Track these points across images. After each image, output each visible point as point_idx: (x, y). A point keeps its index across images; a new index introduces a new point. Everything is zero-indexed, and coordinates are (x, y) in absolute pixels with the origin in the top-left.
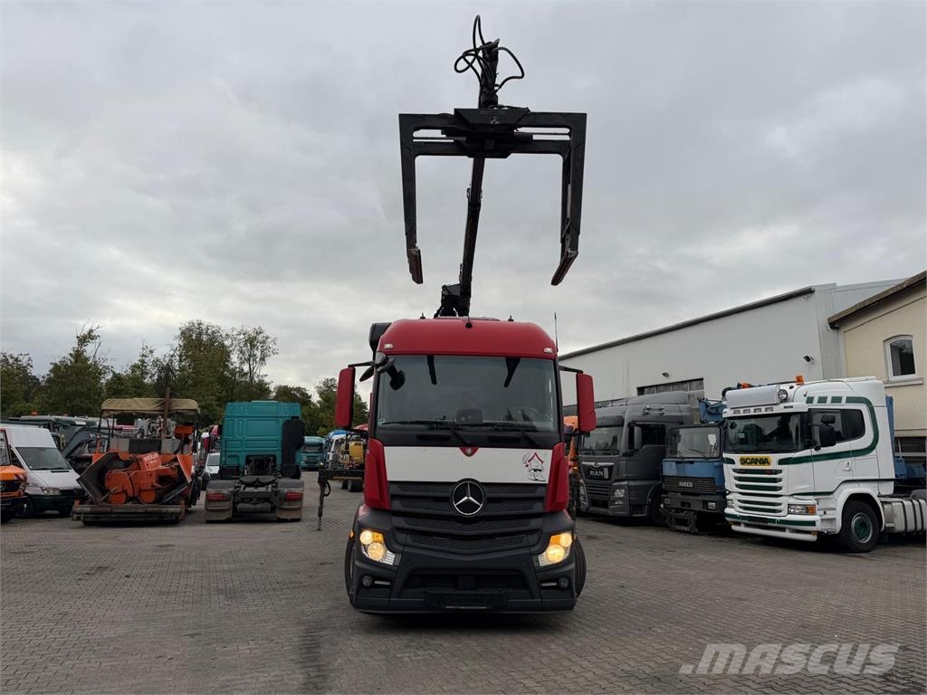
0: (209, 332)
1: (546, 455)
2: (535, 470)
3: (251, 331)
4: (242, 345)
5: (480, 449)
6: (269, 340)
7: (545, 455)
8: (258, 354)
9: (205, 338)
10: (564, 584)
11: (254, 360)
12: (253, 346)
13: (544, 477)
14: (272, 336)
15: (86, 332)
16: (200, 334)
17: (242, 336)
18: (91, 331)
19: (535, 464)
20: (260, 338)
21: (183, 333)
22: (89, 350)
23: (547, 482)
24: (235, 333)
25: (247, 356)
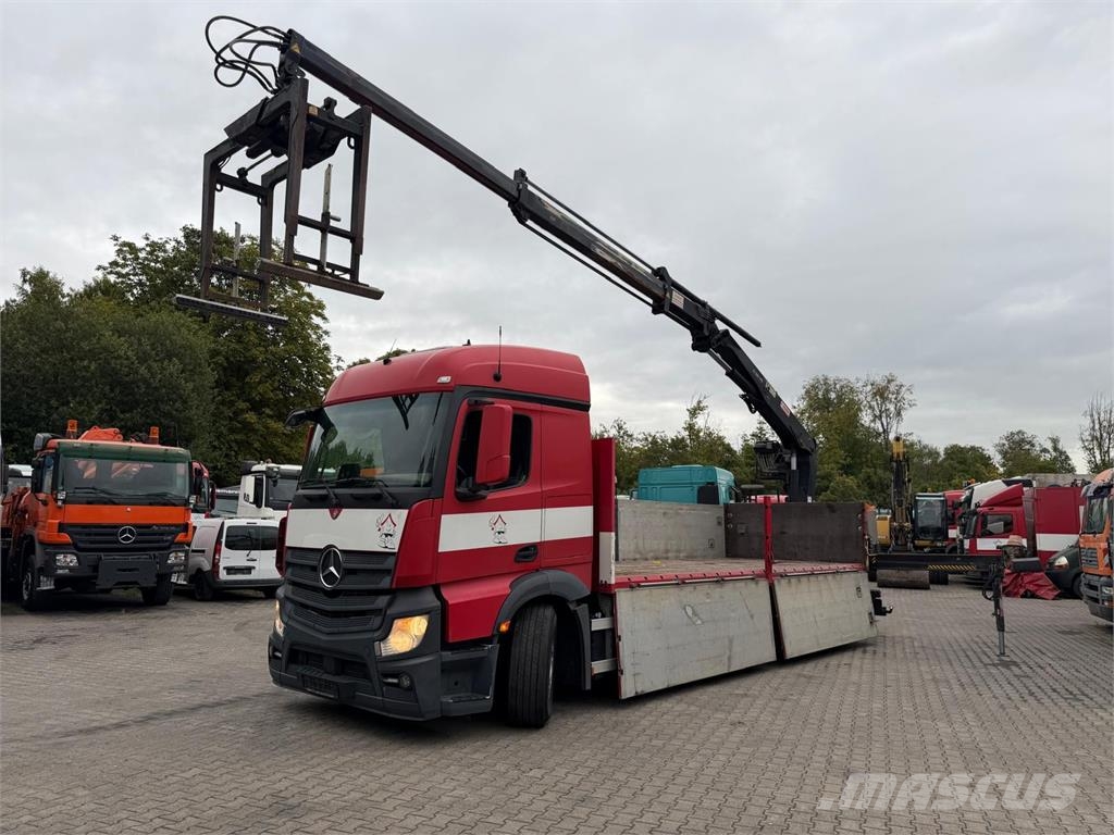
0: (838, 386)
1: (401, 516)
2: (386, 535)
3: (880, 380)
4: (869, 399)
5: (344, 510)
6: (904, 389)
7: (399, 516)
8: (892, 408)
9: (833, 396)
10: (406, 682)
11: (888, 416)
12: (885, 399)
13: (394, 544)
14: (907, 384)
15: (695, 404)
16: (827, 391)
17: (869, 388)
18: (699, 402)
19: (387, 528)
20: (892, 387)
21: (807, 392)
22: (700, 422)
23: (396, 551)
24: (860, 384)
25: (878, 413)
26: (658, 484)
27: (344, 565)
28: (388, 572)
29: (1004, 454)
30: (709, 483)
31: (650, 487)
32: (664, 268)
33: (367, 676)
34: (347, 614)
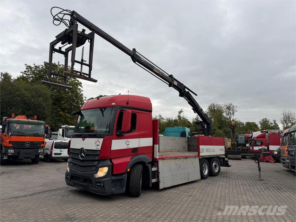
0: (217, 106)
1: (101, 140)
2: (97, 145)
3: (228, 104)
4: (226, 109)
5: (86, 139)
6: (234, 107)
8: (232, 112)
9: (215, 109)
10: (102, 185)
11: (230, 114)
13: (99, 148)
14: (235, 105)
16: (214, 107)
17: (225, 107)
18: (181, 110)
19: (97, 143)
20: (231, 106)
21: (209, 108)
22: (182, 115)
23: (100, 149)
24: (223, 106)
25: (228, 113)
26: (170, 132)
27: (86, 153)
28: (97, 155)
29: (261, 124)
30: (183, 131)
31: (168, 132)
32: (172, 75)
33: (92, 183)
34: (87, 166)
